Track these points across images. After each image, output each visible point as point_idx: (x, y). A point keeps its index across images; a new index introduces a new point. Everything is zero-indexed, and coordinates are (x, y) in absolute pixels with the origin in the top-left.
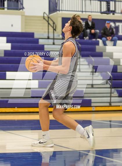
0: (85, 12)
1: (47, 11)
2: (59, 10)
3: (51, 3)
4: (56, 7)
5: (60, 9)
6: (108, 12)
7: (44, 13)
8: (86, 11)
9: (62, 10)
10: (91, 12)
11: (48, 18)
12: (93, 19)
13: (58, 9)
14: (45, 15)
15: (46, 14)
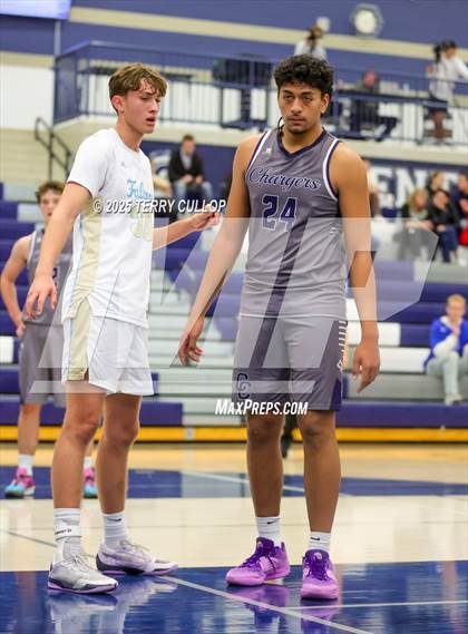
0: (171, 119)
1: (48, 115)
2: (87, 113)
3: (61, 89)
4: (78, 101)
5: (91, 108)
6: (243, 124)
7: (38, 120)
8: (174, 116)
9: (95, 113)
10: (191, 121)
11: (52, 136)
12: (198, 147)
13: (83, 107)
14: (42, 128)
15: (45, 124)
